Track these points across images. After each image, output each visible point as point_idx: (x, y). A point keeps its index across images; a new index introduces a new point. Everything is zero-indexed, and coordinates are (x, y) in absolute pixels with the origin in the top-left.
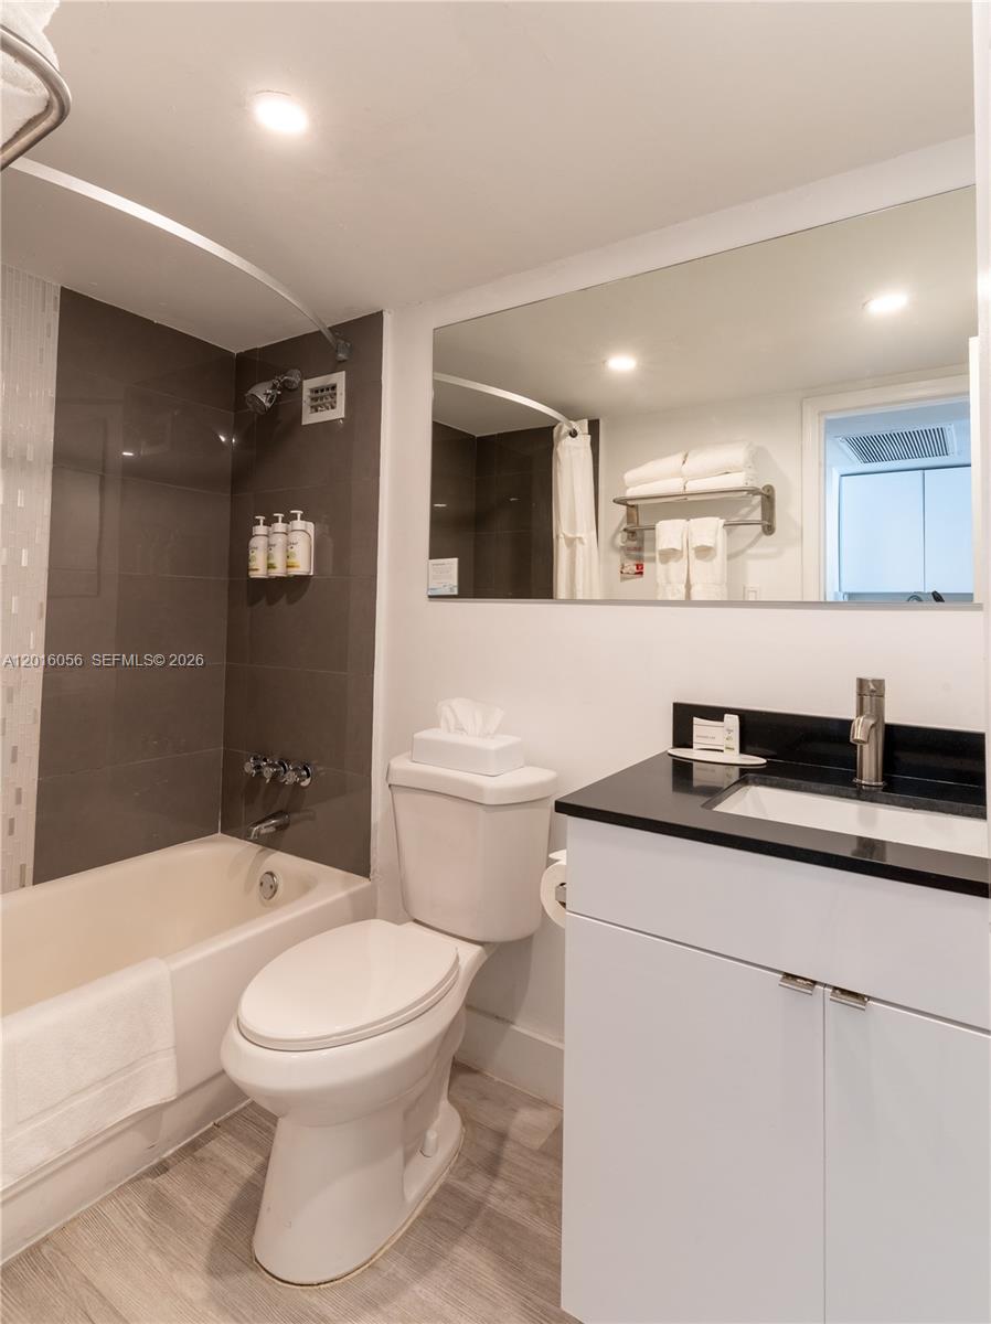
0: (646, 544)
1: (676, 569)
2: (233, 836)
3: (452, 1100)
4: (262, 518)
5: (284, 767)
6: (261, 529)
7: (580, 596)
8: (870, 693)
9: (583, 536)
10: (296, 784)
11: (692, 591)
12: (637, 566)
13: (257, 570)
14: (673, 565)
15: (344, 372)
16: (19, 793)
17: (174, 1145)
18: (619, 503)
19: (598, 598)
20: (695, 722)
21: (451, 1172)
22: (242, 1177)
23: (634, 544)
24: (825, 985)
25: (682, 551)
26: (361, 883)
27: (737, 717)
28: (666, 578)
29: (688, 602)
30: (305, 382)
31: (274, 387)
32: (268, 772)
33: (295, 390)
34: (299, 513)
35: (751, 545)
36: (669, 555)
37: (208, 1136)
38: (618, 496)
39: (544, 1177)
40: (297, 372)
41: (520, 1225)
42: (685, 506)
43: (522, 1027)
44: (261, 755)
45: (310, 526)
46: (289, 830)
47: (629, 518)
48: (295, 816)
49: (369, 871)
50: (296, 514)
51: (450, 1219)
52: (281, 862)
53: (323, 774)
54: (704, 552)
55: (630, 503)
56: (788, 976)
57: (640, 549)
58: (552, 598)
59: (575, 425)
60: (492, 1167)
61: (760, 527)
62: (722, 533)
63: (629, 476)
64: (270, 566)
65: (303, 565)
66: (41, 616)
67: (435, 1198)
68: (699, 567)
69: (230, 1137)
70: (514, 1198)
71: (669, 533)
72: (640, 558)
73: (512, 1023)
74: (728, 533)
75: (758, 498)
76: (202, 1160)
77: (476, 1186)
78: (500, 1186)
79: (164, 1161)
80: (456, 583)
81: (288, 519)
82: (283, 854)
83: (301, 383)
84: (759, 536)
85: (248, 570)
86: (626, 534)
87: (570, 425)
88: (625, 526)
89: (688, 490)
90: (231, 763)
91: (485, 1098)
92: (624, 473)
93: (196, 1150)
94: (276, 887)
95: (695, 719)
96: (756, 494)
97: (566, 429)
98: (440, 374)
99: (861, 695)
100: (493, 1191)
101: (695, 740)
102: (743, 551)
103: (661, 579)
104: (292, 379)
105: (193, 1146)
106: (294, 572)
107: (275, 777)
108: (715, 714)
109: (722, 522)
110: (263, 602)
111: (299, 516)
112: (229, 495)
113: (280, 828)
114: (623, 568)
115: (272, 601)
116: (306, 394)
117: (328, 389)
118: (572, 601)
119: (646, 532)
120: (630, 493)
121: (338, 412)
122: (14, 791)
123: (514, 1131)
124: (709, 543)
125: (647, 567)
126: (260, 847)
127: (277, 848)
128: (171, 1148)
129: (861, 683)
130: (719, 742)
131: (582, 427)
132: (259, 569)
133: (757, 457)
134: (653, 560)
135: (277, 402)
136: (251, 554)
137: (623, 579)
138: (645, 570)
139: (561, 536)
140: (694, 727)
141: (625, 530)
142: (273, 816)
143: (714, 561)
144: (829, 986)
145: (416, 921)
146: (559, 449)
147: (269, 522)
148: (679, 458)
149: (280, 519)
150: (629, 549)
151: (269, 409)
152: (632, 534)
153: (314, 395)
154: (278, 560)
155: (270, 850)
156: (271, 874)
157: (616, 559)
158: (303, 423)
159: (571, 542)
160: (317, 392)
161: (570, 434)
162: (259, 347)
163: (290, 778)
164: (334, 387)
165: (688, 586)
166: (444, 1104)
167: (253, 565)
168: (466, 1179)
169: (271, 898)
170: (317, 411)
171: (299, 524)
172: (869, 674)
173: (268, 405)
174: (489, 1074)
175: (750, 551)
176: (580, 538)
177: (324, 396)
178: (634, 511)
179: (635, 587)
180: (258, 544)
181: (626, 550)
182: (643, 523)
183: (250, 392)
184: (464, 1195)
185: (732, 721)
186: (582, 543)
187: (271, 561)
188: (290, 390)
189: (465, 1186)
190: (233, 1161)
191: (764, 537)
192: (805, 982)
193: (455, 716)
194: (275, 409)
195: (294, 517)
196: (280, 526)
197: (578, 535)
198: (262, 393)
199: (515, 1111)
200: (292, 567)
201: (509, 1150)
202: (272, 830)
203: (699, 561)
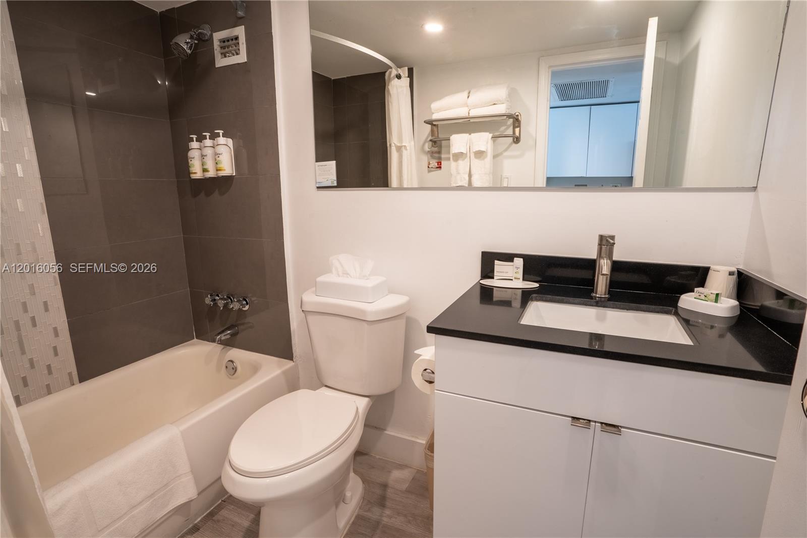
0: (443, 150)
1: (463, 165)
2: (204, 340)
3: (355, 472)
4: (194, 137)
5: (231, 300)
6: (194, 145)
7: (405, 186)
8: (606, 243)
9: (407, 145)
10: (240, 310)
11: (472, 179)
12: (438, 163)
13: (195, 173)
14: (460, 162)
15: (243, 26)
16: (55, 330)
17: (200, 516)
18: (427, 123)
19: (416, 186)
20: (495, 263)
21: (360, 508)
22: (244, 527)
23: (436, 149)
24: (595, 422)
25: (466, 154)
26: (288, 364)
27: (522, 259)
28: (456, 171)
29: (470, 187)
30: (214, 34)
31: (192, 37)
32: (221, 303)
33: (207, 40)
34: (221, 132)
35: (506, 150)
36: (459, 156)
37: (219, 508)
38: (427, 118)
39: (410, 504)
40: (207, 26)
41: (400, 529)
42: (468, 125)
43: (390, 432)
44: (215, 293)
45: (230, 142)
46: (239, 336)
47: (432, 131)
48: (241, 327)
49: (293, 357)
50: (219, 133)
51: (363, 532)
52: (237, 354)
53: (256, 301)
54: (480, 154)
55: (434, 123)
56: (574, 418)
57: (439, 152)
58: (387, 186)
59: (400, 71)
60: (382, 502)
61: (512, 138)
62: (490, 142)
63: (435, 105)
64: (205, 170)
65: (227, 168)
66: (44, 213)
67: (353, 523)
68: (477, 164)
69: (232, 506)
70: (396, 516)
71: (459, 142)
72: (440, 158)
73: (385, 430)
74: (494, 141)
75: (511, 120)
76: (218, 521)
77: (375, 513)
78: (388, 512)
79: (196, 524)
80: (335, 178)
81: (214, 137)
82: (238, 350)
83: (211, 35)
84: (511, 144)
85: (189, 173)
86: (431, 143)
87: (397, 71)
88: (430, 138)
89: (471, 115)
90: (196, 298)
91: (373, 468)
92: (431, 104)
93: (214, 516)
94: (236, 368)
95: (496, 261)
96: (510, 118)
97: (394, 72)
98: (314, 31)
99: (600, 245)
100: (384, 515)
101: (496, 274)
102: (501, 154)
103: (453, 171)
104: (205, 32)
105: (211, 515)
106: (221, 174)
107: (226, 306)
108: (508, 258)
109: (491, 135)
110: (202, 194)
111: (221, 134)
112: (169, 121)
113: (232, 335)
114: (429, 164)
115: (208, 194)
116: (216, 44)
117: (232, 40)
118: (401, 188)
119: (443, 142)
120: (435, 116)
121: (242, 58)
122: (52, 330)
123: (391, 482)
124: (483, 149)
125: (444, 164)
126: (222, 346)
127: (233, 346)
128: (199, 517)
129: (601, 238)
130: (510, 275)
131: (404, 72)
132: (197, 172)
133: (512, 95)
134: (449, 159)
135: (195, 48)
136: (190, 163)
137: (429, 171)
138: (442, 166)
139: (393, 145)
140: (495, 266)
141: (431, 140)
142: (228, 329)
143: (486, 160)
144: (598, 422)
145: (326, 386)
146: (390, 87)
147: (200, 139)
148: (465, 94)
149: (208, 137)
150: (432, 152)
151: (190, 55)
152: (434, 142)
153: (223, 44)
154: (210, 165)
155: (228, 347)
156: (232, 361)
157: (425, 159)
158: (216, 67)
159: (399, 149)
160: (224, 42)
161: (397, 77)
162: (176, 7)
163: (235, 306)
164: (237, 38)
165: (470, 176)
166: (352, 474)
167: (192, 170)
168: (369, 510)
169: (234, 374)
170: (225, 57)
171: (221, 140)
172: (606, 232)
173: (189, 52)
174: (373, 455)
175: (506, 154)
176: (405, 146)
177: (229, 45)
178: (435, 129)
179: (436, 177)
180: (194, 156)
181: (431, 154)
182: (441, 136)
183: (174, 41)
184: (369, 519)
185: (519, 262)
186: (406, 150)
187: (205, 167)
188: (204, 41)
189: (369, 514)
190: (237, 519)
191: (514, 145)
192: (585, 421)
193: (342, 266)
194: (194, 56)
195: (218, 135)
196: (208, 142)
197: (404, 144)
198: (184, 42)
199: (390, 472)
200: (220, 170)
201: (390, 493)
202: (228, 337)
203: (476, 160)
